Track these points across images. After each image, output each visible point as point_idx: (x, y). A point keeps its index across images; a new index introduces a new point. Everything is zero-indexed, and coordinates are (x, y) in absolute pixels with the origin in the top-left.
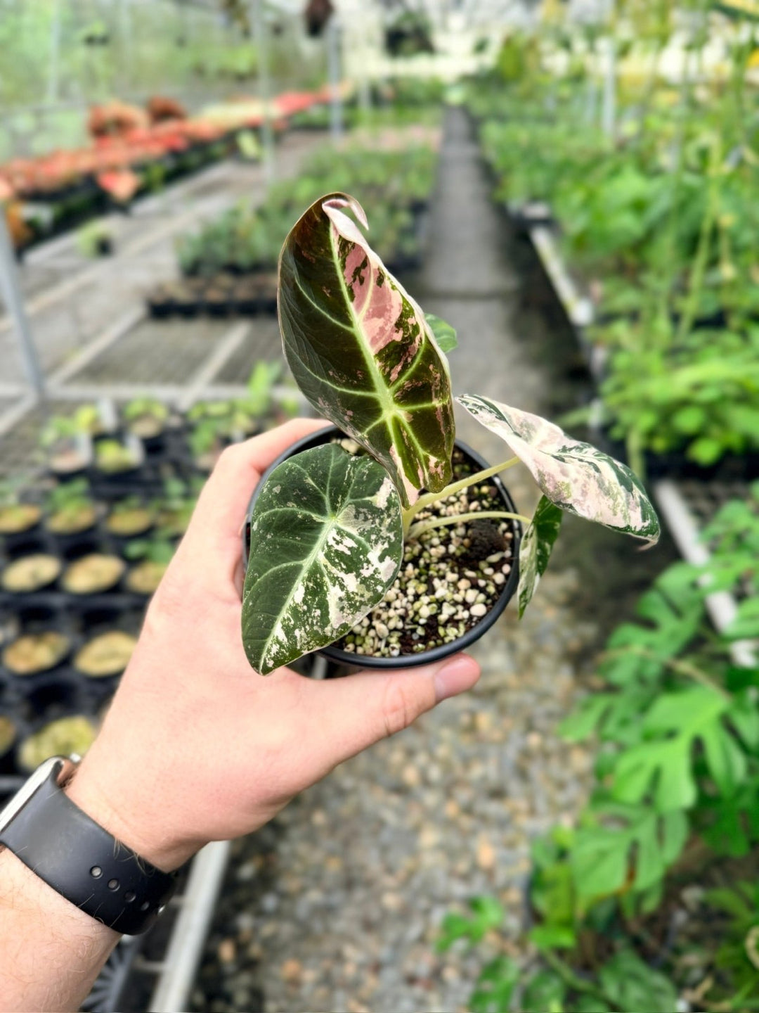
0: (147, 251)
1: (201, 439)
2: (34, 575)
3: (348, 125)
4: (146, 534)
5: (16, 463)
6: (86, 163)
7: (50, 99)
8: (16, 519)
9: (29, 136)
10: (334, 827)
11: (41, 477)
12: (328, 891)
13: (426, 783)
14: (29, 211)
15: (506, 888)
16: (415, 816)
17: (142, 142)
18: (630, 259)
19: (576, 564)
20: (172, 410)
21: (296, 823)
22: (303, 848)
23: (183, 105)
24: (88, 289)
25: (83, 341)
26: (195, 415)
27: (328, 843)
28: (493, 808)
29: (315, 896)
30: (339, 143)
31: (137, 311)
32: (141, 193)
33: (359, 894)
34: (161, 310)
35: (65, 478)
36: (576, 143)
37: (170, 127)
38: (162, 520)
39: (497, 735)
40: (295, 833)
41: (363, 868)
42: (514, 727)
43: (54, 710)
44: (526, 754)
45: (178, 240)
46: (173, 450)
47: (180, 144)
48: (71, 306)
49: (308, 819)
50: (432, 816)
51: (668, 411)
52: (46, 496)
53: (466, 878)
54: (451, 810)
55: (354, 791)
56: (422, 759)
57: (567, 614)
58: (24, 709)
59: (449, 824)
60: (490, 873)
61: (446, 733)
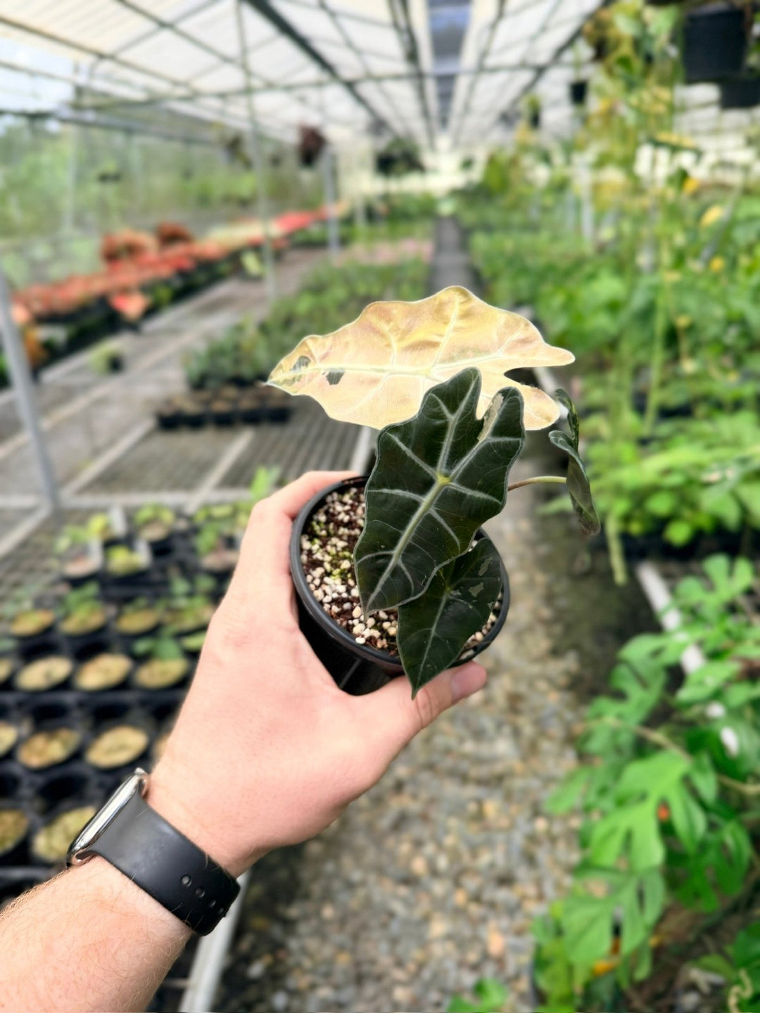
0: (159, 365)
1: (206, 540)
2: (48, 675)
3: (344, 241)
4: (153, 632)
5: (31, 570)
6: (98, 286)
7: (67, 230)
8: (31, 623)
9: (46, 263)
10: (342, 921)
11: (54, 584)
12: (337, 987)
13: (434, 873)
14: (43, 333)
15: (517, 977)
16: (424, 906)
17: (152, 265)
18: (607, 355)
19: (576, 647)
20: (179, 514)
21: (306, 917)
22: (312, 944)
23: (190, 229)
24: (102, 402)
25: (96, 452)
26: (200, 517)
27: (338, 937)
28: (502, 895)
29: (325, 992)
30: (337, 258)
31: (149, 423)
32: (151, 312)
33: (370, 989)
34: (170, 422)
35: (77, 583)
36: (558, 249)
37: (177, 250)
38: (168, 618)
39: (504, 822)
40: (303, 928)
41: (373, 962)
42: (521, 813)
44: (533, 839)
45: (187, 355)
46: (180, 554)
47: (188, 264)
48: (85, 421)
49: (318, 913)
50: (440, 905)
51: (640, 496)
52: (60, 600)
53: (475, 967)
54: (460, 898)
55: (363, 883)
56: (429, 849)
57: (568, 697)
58: (38, 804)
59: (459, 912)
60: (500, 961)
61: (453, 823)
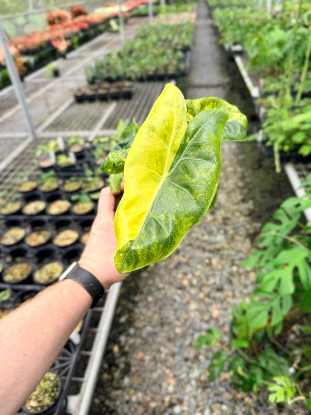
0: (73, 74)
1: (98, 152)
2: (36, 208)
3: (155, 14)
4: (78, 191)
5: (27, 164)
6: (47, 37)
7: (31, 10)
8: (28, 186)
9: (23, 26)
10: (156, 303)
11: (36, 170)
12: (154, 327)
13: (192, 285)
14: (24, 59)
15: (223, 325)
16: (187, 298)
17: (69, 26)
18: (276, 68)
19: (253, 198)
20: (86, 141)
21: (141, 301)
22: (144, 311)
23: (86, 9)
24: (51, 90)
25: (50, 113)
26: (95, 142)
27: (154, 308)
28: (218, 295)
29: (149, 329)
30: (152, 22)
31: (72, 100)
32: (70, 49)
33: (166, 328)
34: (80, 99)
35: (45, 170)
37: (81, 18)
38: (84, 186)
39: (220, 267)
40: (140, 305)
41: (167, 318)
42: (226, 264)
43: (46, 260)
44: (231, 274)
45: (86, 68)
46: (88, 159)
47: (86, 26)
48: (45, 99)
49: (146, 299)
50: (194, 298)
51: (290, 134)
52: (39, 177)
53: (207, 322)
54: (201, 295)
55: (164, 288)
56: (190, 276)
57: (248, 219)
58: (35, 260)
59: (201, 301)
60: (217, 320)
61: (199, 266)
